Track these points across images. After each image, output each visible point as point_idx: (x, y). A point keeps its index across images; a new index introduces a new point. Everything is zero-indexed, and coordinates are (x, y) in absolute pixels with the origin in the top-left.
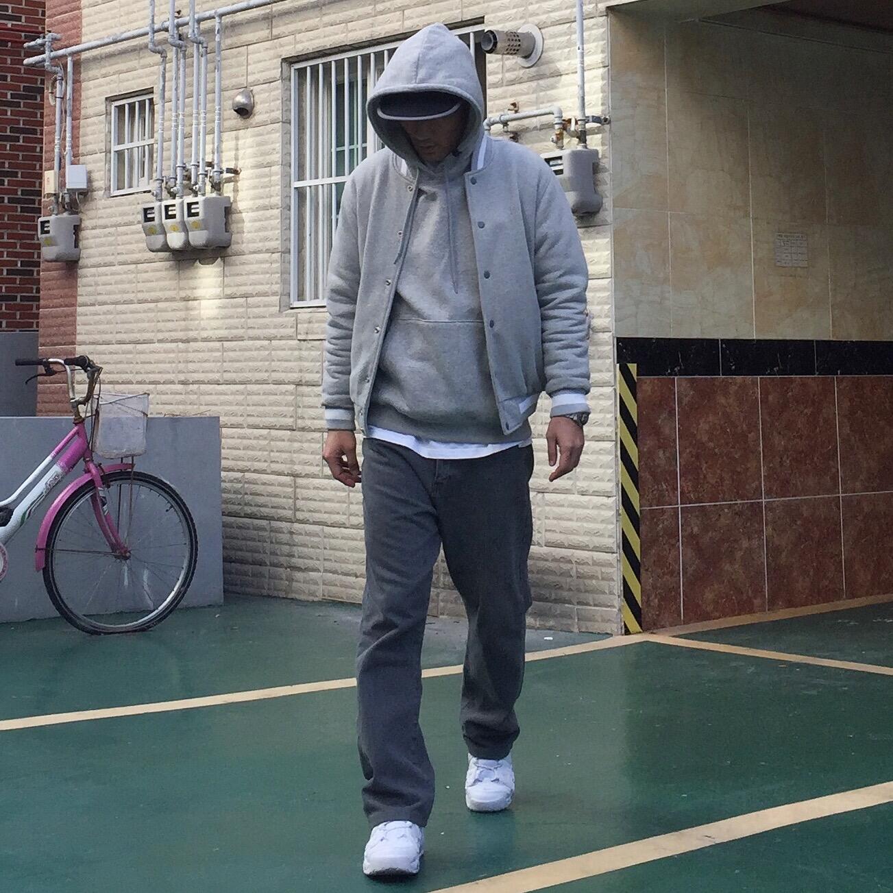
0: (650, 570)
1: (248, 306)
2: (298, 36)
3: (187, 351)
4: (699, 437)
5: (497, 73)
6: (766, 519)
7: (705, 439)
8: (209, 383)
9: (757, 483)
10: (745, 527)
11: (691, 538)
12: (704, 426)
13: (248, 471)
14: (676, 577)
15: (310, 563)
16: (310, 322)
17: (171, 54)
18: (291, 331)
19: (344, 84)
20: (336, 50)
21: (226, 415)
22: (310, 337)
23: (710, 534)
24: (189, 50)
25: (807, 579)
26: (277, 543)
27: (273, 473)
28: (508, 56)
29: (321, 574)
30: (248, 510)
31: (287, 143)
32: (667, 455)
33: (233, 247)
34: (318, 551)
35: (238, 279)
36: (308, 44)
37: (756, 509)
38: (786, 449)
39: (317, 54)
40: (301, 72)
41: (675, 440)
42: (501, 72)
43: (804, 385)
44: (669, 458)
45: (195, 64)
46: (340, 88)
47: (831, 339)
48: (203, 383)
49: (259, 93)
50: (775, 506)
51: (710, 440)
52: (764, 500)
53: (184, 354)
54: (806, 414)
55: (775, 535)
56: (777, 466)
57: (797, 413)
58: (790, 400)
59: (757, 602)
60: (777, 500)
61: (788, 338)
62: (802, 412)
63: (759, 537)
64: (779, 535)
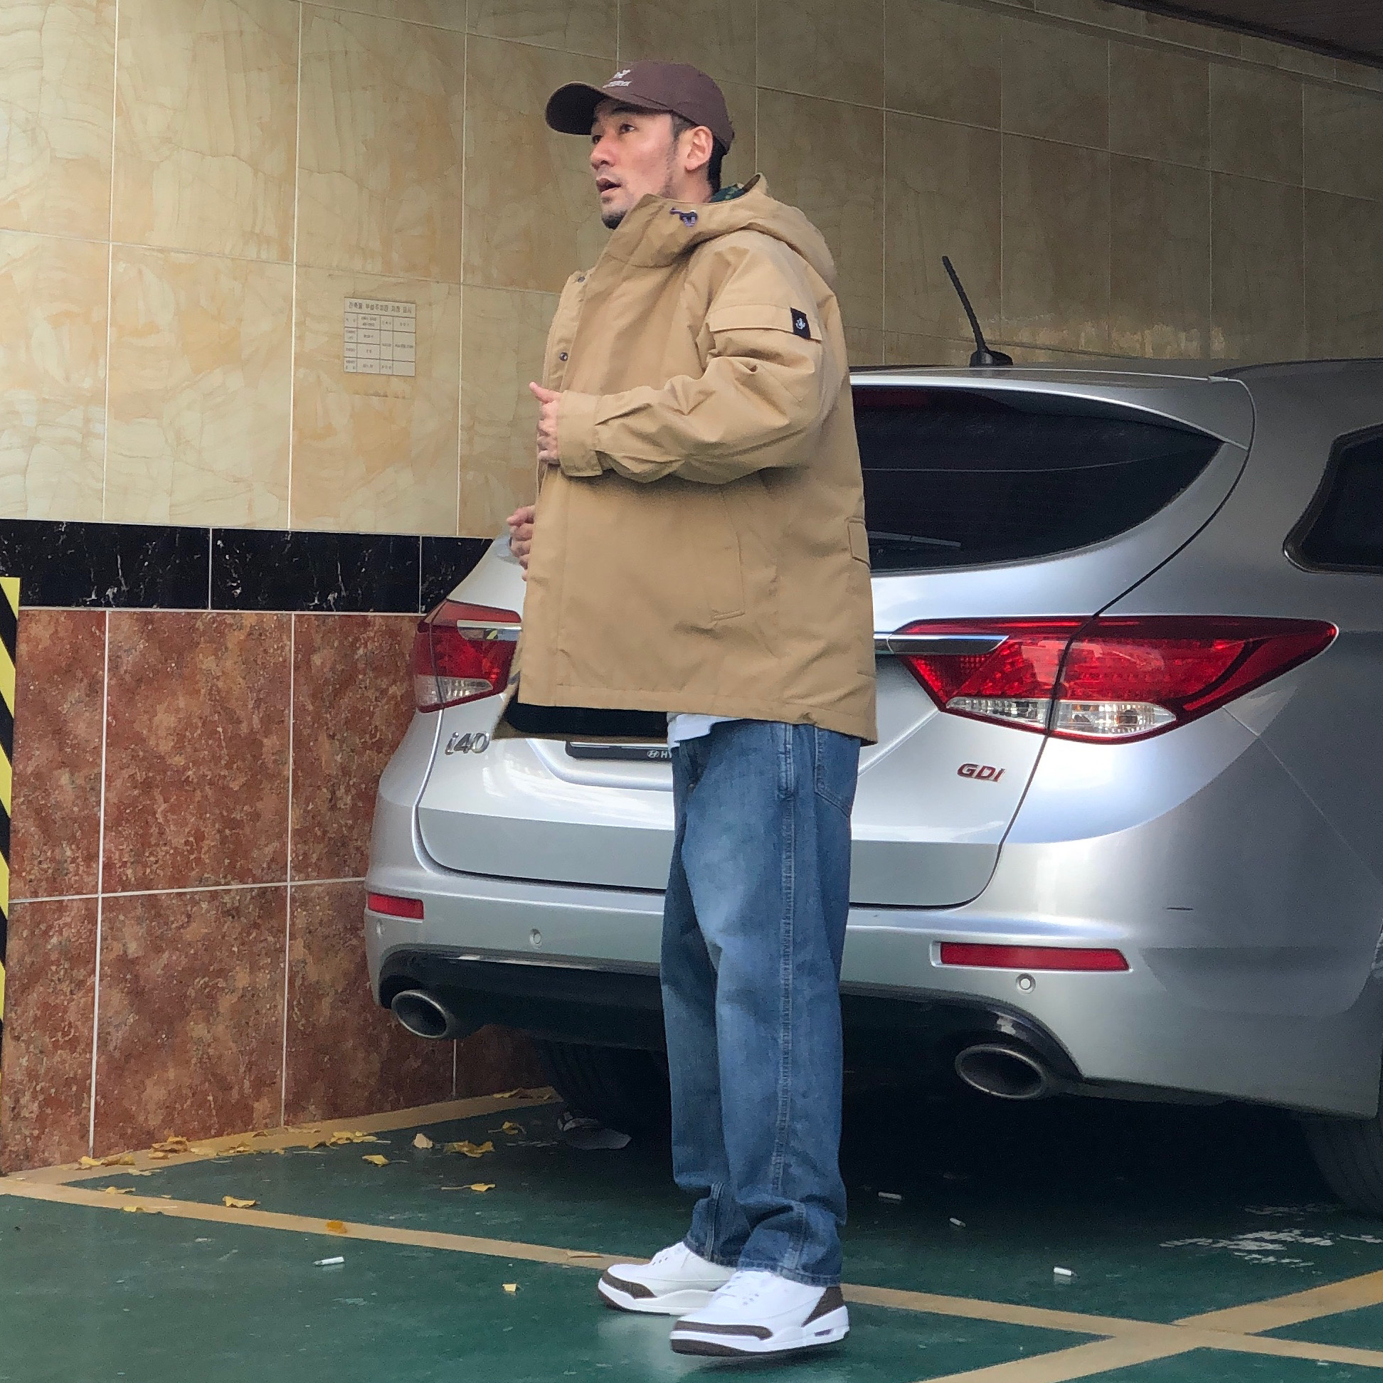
0: (25, 1037)
4: (152, 743)
6: (292, 925)
7: (165, 746)
9: (276, 844)
10: (243, 944)
11: (124, 966)
12: (165, 719)
14: (84, 1051)
23: (166, 955)
25: (375, 1056)
32: (80, 781)
37: (270, 903)
38: (345, 771)
41: (97, 750)
43: (392, 633)
44: (83, 789)
47: (457, 536)
50: (314, 893)
51: (179, 748)
52: (289, 884)
54: (394, 697)
55: (310, 960)
56: (324, 808)
57: (371, 694)
58: (361, 666)
59: (262, 1106)
60: (319, 884)
61: (364, 529)
62: (384, 692)
63: (275, 965)
64: (318, 961)
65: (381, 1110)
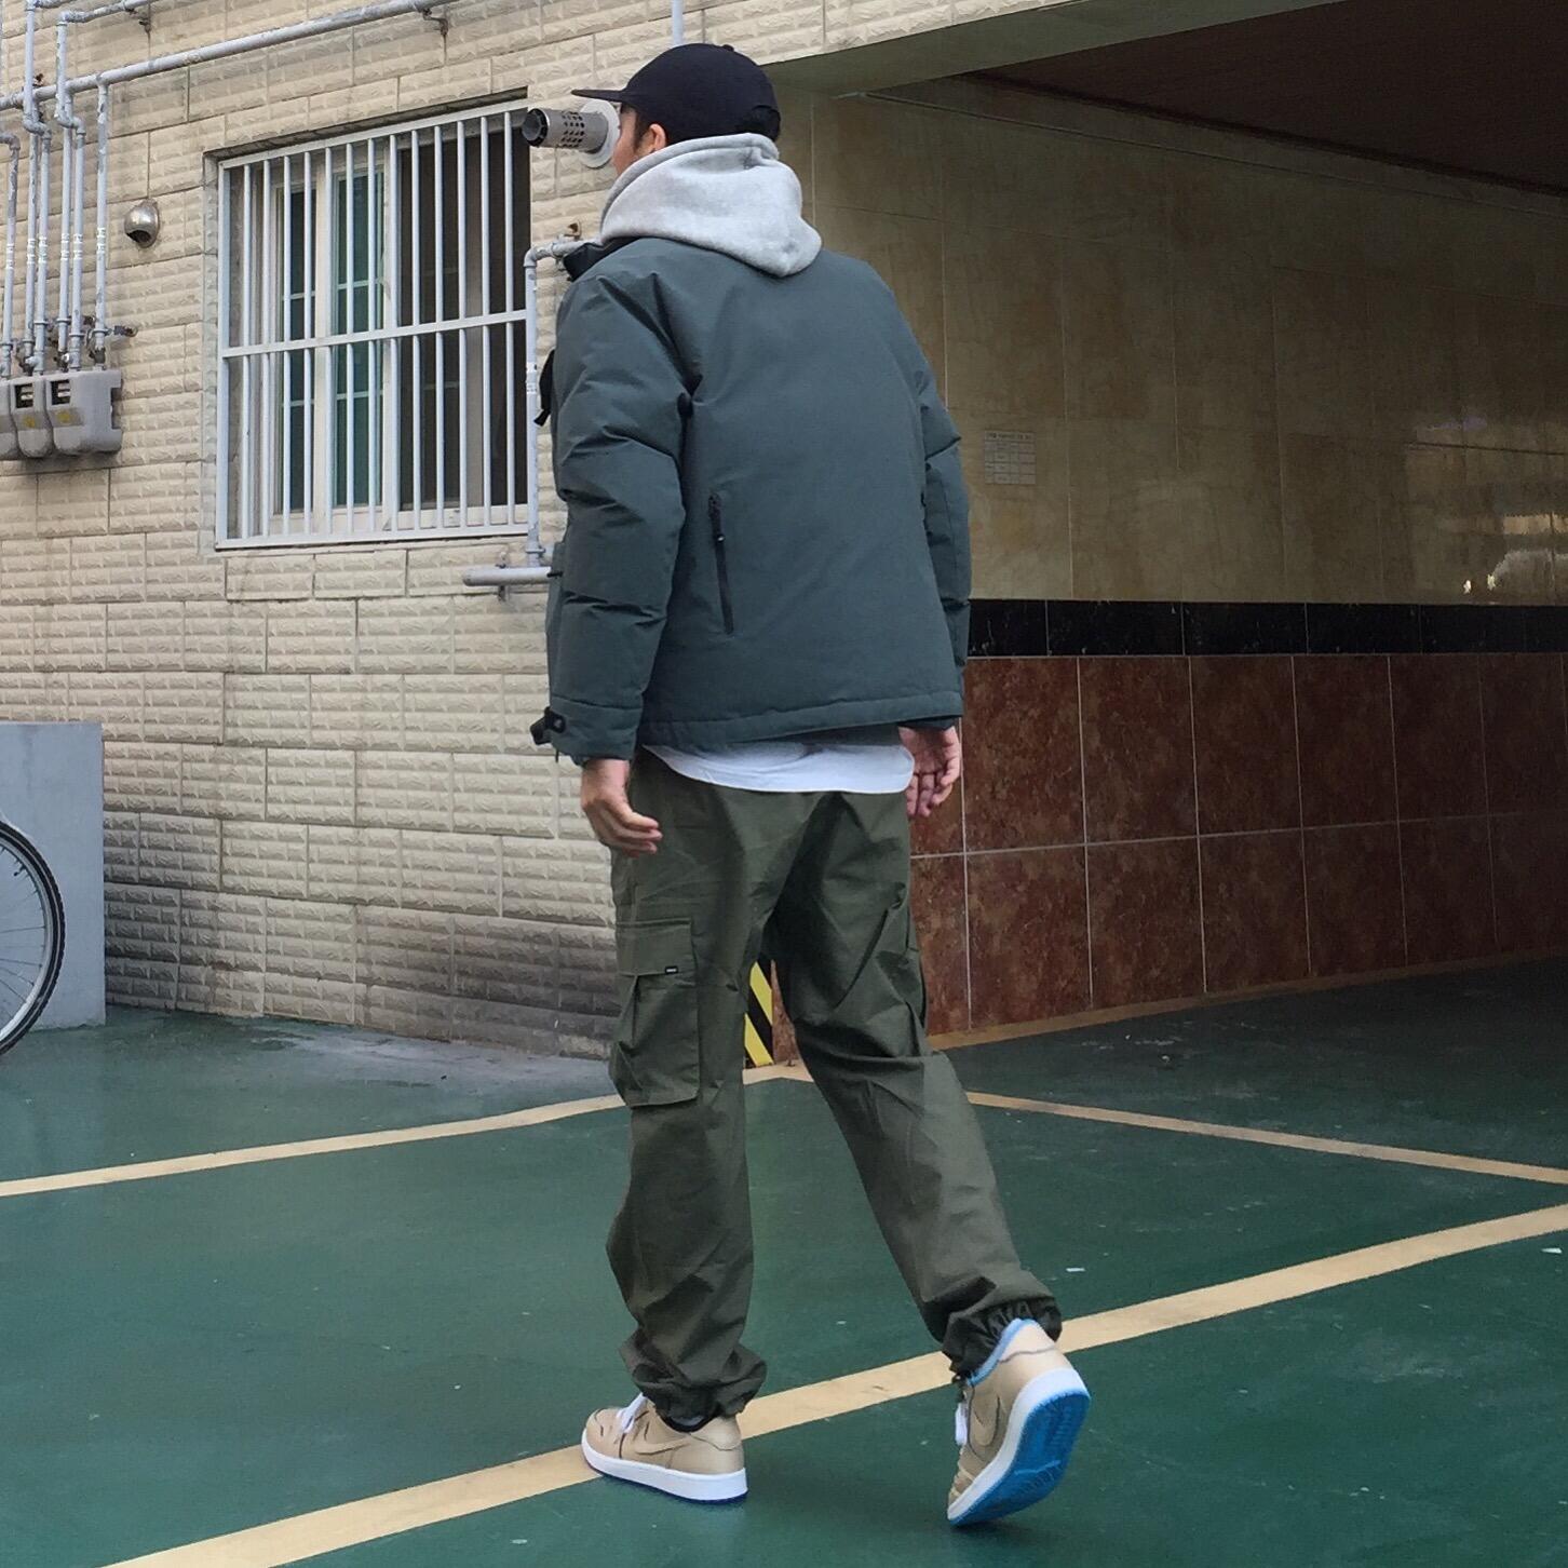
1: (149, 547)
2: (231, 116)
3: (49, 619)
5: (548, 177)
6: (969, 883)
8: (87, 669)
9: (955, 825)
10: (936, 897)
13: (147, 810)
15: (244, 956)
16: (247, 572)
17: (28, 145)
18: (217, 587)
19: (303, 193)
20: (291, 139)
21: (112, 720)
22: (247, 596)
24: (55, 138)
25: (1034, 978)
26: (193, 925)
27: (186, 813)
28: (565, 150)
29: (261, 975)
30: (146, 872)
31: (211, 287)
33: (124, 452)
34: (257, 937)
35: (132, 504)
36: (247, 129)
37: (952, 868)
38: (1000, 770)
39: (260, 146)
40: (235, 175)
42: (552, 174)
43: (1029, 671)
45: (66, 160)
46: (297, 199)
47: (1072, 598)
48: (74, 669)
49: (167, 207)
50: (983, 861)
52: (965, 854)
53: (44, 624)
54: (1032, 717)
55: (983, 908)
56: (987, 798)
57: (1018, 716)
58: (1008, 695)
59: (955, 1014)
60: (988, 853)
61: (1004, 597)
62: (1025, 713)
63: (959, 913)
64: (988, 908)
65: (1040, 1017)
